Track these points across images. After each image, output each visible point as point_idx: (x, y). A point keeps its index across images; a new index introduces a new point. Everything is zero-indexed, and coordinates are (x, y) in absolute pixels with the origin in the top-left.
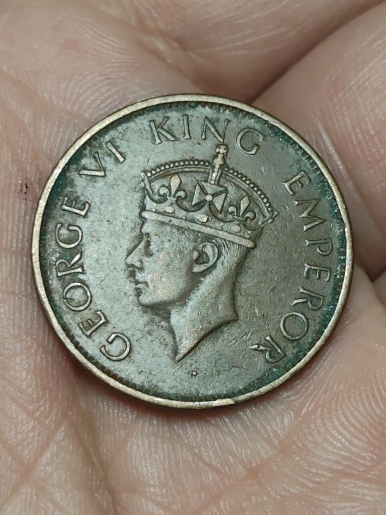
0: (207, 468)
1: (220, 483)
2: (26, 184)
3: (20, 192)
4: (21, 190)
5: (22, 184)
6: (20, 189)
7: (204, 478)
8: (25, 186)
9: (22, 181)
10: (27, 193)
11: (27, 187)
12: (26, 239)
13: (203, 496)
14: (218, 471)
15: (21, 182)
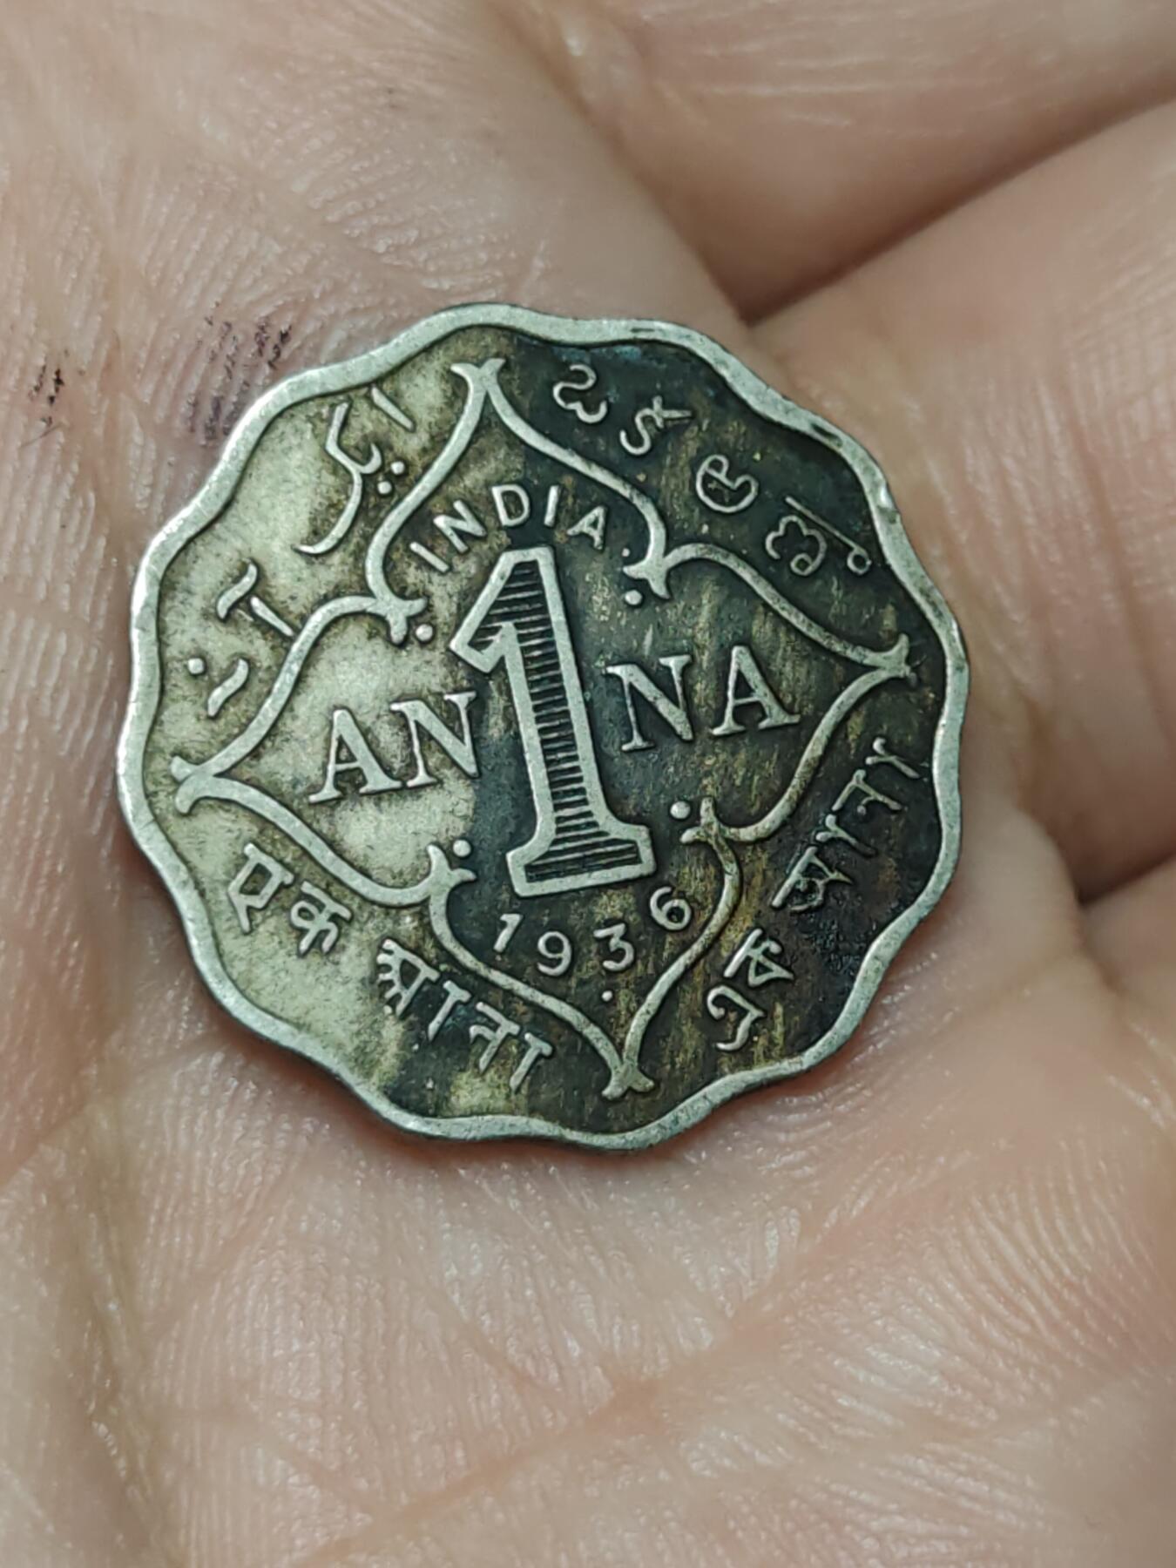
0: (487, 1366)
1: (524, 1419)
2: (58, 373)
3: (34, 393)
4: (37, 389)
5: (44, 368)
6: (35, 383)
7: (472, 1397)
8: (54, 377)
9: (46, 359)
10: (56, 401)
11: (59, 381)
12: (26, 550)
13: (459, 1454)
14: (522, 1380)
15: (41, 362)
